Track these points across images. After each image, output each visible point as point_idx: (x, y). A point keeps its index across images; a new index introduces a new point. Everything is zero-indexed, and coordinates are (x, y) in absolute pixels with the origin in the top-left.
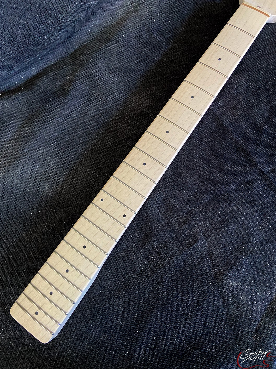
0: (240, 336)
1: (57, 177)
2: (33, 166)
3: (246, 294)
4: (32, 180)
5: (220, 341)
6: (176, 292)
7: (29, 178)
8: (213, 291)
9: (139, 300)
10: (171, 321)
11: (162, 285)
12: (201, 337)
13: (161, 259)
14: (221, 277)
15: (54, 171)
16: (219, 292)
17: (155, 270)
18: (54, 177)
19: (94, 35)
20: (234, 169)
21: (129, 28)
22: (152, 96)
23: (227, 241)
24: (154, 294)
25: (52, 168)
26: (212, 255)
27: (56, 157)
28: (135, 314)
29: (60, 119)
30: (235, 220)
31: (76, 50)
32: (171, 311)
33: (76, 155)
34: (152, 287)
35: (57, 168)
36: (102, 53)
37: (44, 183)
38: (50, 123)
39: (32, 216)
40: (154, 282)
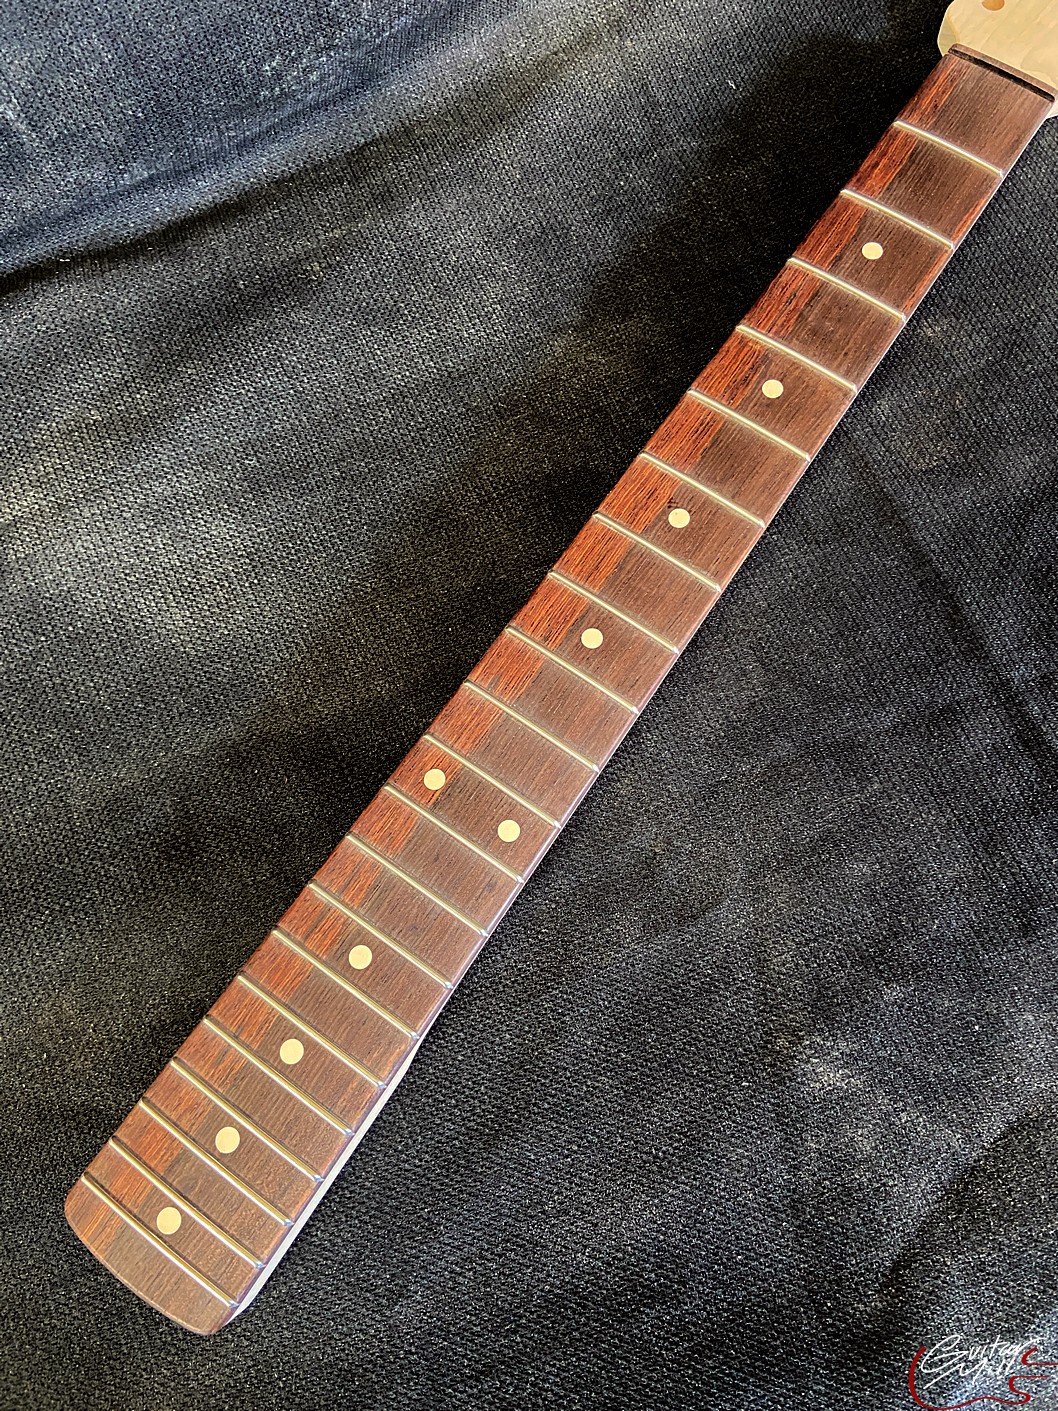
0: (830, 1282)
1: (225, 591)
2: (142, 537)
3: (874, 1125)
4: (131, 586)
5: (752, 1286)
6: (608, 1077)
7: (122, 575)
8: (751, 1097)
9: (464, 1087)
10: (571, 1183)
11: (560, 1045)
12: (681, 1259)
13: (571, 947)
14: (787, 1048)
15: (217, 567)
16: (773, 1104)
17: (540, 984)
18: (215, 589)
19: (449, 96)
20: (898, 655)
21: (582, 91)
22: (629, 345)
23: (830, 919)
24: (525, 1071)
25: (211, 553)
26: (765, 960)
27: (234, 515)
28: (440, 1134)
29: (271, 379)
30: (874, 843)
31: (374, 142)
32: (579, 1146)
33: (309, 521)
34: (519, 1045)
35: (230, 556)
36: (468, 163)
37: (173, 604)
38: (232, 388)
39: (108, 719)
40: (530, 1027)
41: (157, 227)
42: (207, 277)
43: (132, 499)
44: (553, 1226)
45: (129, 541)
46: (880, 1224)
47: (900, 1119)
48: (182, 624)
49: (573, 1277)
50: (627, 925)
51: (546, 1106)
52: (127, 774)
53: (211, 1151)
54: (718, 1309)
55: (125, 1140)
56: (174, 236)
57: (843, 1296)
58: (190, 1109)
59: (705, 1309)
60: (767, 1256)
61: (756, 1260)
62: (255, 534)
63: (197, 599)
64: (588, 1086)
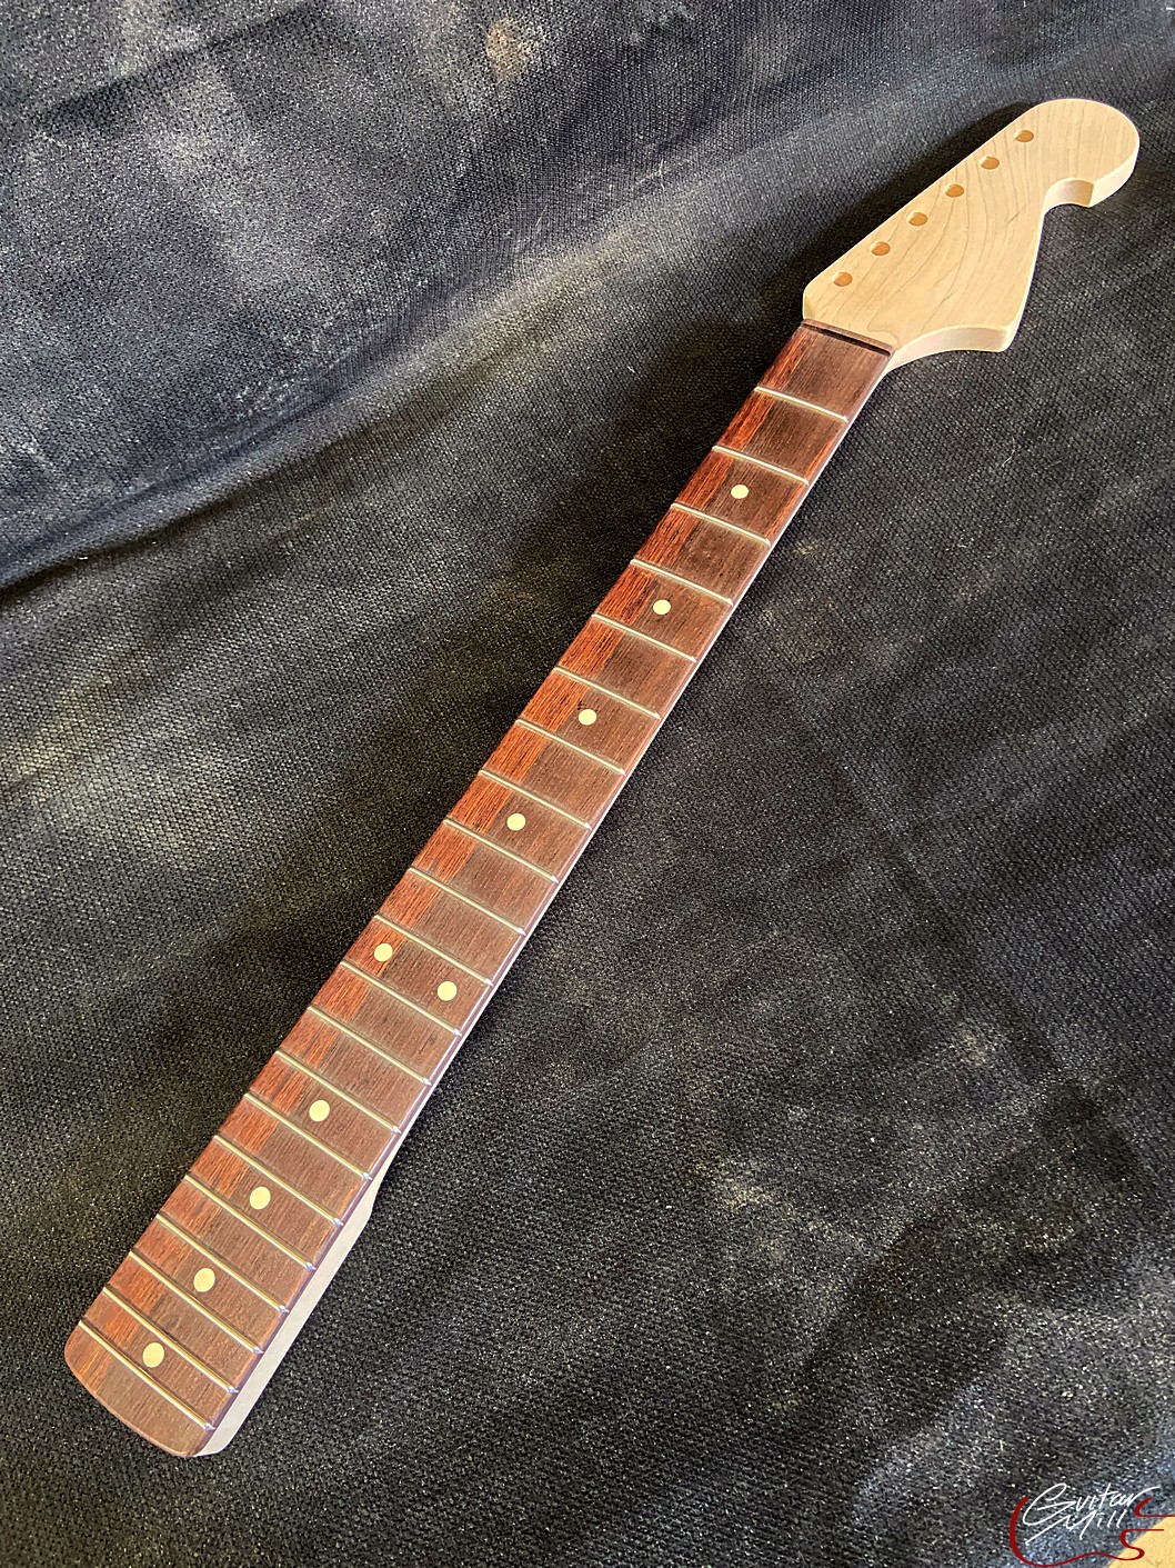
41: (161, 525)
42: (200, 561)
43: (136, 745)
44: (500, 1351)
45: (133, 780)
46: (793, 1326)
47: (808, 1228)
48: (176, 845)
49: (518, 1397)
50: (560, 1072)
51: (492, 1241)
52: (127, 978)
53: (191, 1292)
54: (650, 1417)
55: (117, 1287)
56: (176, 531)
57: (762, 1396)
58: (173, 1255)
59: (637, 1418)
60: (692, 1364)
61: (683, 1368)
62: (240, 764)
63: (190, 823)
64: (530, 1221)
